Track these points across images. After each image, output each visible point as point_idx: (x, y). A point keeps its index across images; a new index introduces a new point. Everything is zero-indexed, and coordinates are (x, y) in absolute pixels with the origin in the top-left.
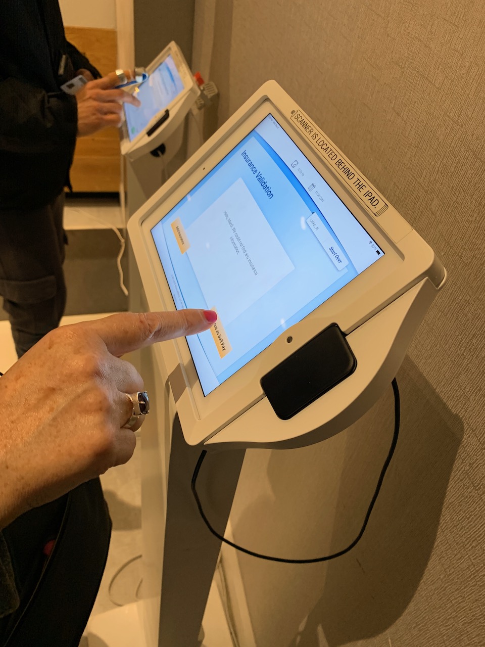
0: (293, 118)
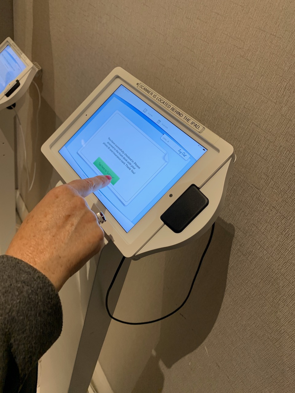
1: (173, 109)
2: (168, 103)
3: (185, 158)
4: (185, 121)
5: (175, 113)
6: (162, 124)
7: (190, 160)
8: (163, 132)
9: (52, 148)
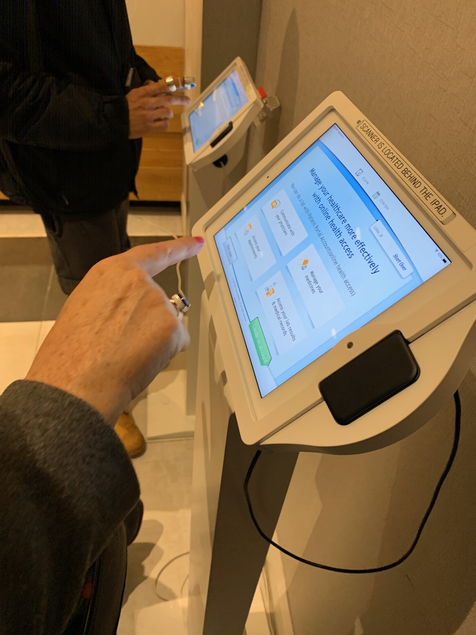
0: (359, 128)
2: (400, 159)
5: (407, 180)
6: (381, 200)
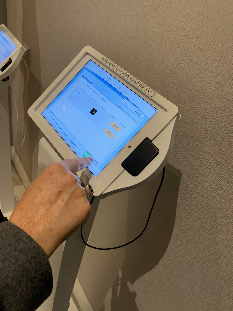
1: (131, 78)
2: (127, 73)
3: (141, 117)
4: (141, 88)
5: (132, 82)
6: (123, 90)
7: (144, 118)
8: (123, 97)
9: (36, 111)
